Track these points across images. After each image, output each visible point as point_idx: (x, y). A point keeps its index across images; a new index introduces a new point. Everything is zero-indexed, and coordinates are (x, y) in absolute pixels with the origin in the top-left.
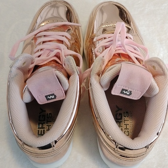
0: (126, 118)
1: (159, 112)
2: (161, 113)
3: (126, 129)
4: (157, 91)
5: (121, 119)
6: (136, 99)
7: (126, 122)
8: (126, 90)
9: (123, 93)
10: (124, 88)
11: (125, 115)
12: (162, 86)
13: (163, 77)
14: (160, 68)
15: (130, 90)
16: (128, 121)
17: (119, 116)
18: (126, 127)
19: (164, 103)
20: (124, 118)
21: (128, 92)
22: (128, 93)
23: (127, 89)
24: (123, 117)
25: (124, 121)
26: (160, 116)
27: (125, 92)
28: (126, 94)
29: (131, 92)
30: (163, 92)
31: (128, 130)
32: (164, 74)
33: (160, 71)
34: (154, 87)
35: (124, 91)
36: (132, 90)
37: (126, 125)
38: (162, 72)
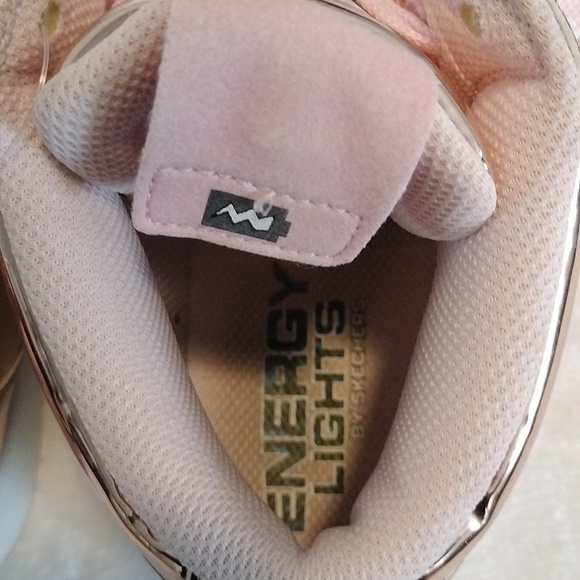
0: (329, 342)
1: (497, 357)
2: (508, 365)
3: (330, 402)
4: (481, 203)
5: (301, 343)
6: (327, 261)
7: (330, 366)
8: (244, 204)
9: (226, 223)
10: (227, 186)
11: (325, 323)
12: (524, 162)
13: (533, 89)
14: (509, 22)
15: (271, 198)
16: (340, 354)
17: (289, 328)
18: (329, 393)
19: (531, 290)
20: (319, 341)
21: (260, 216)
22: (264, 224)
23: (246, 189)
24: (313, 335)
25: (320, 353)
26: (501, 391)
27: (236, 218)
28: (246, 228)
29: (278, 214)
30: (530, 211)
31: (335, 412)
32: (539, 69)
33: (512, 45)
34: (454, 176)
35: (230, 209)
36: (286, 202)
37: (329, 379)
38: (524, 50)
